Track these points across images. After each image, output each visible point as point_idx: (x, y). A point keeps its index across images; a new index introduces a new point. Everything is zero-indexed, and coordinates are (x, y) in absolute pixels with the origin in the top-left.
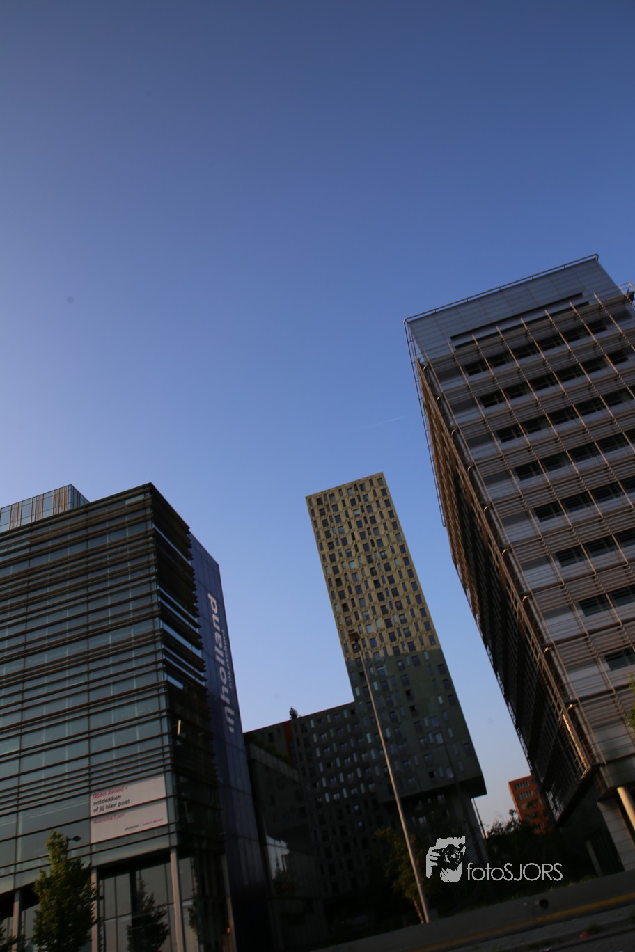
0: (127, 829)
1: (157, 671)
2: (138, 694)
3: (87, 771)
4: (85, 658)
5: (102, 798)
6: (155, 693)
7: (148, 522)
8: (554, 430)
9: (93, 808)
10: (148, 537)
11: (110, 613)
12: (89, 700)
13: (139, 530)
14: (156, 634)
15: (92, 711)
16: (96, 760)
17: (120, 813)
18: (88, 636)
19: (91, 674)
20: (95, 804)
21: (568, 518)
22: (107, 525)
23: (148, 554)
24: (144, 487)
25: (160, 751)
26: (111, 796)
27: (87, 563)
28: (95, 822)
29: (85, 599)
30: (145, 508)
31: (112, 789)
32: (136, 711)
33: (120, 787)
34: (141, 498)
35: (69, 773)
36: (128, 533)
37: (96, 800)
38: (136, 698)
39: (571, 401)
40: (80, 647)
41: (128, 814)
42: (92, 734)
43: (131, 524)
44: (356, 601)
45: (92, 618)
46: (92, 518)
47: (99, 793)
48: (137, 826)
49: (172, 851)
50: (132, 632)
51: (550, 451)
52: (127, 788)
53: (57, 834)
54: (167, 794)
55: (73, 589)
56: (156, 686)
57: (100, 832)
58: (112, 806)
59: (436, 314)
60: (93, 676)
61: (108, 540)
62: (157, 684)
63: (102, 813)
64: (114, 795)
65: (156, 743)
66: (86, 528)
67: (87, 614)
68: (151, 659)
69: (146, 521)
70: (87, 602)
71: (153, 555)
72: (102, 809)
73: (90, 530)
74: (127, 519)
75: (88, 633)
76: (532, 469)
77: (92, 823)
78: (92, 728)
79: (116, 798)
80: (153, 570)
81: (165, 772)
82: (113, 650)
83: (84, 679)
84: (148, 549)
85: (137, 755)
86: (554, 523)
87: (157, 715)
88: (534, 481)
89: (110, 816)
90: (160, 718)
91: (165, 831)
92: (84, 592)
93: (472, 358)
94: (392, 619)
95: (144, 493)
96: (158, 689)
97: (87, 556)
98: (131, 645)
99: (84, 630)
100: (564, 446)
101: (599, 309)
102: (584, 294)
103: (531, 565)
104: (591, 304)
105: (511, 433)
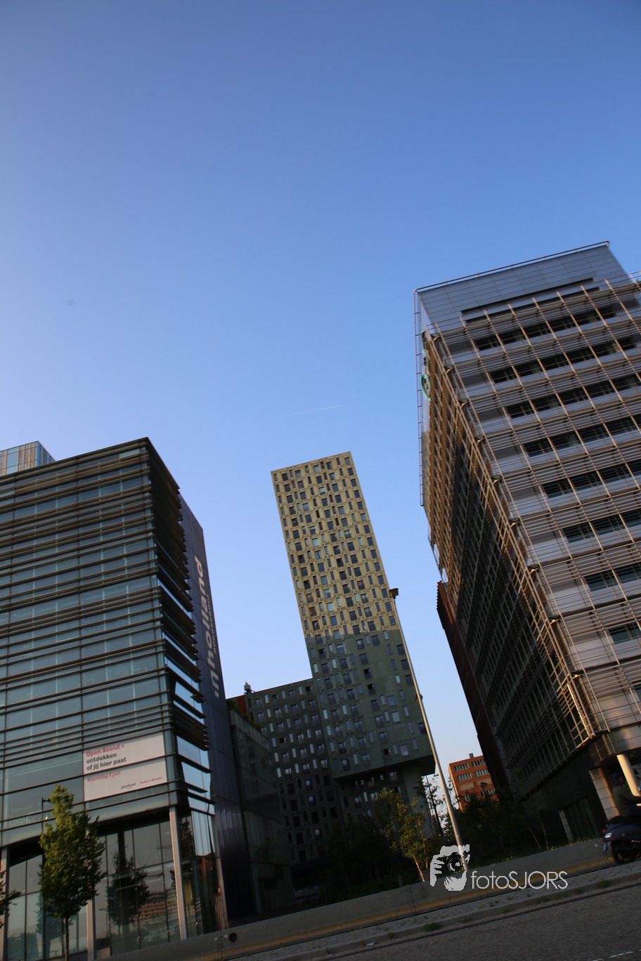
0: (123, 787)
1: (155, 629)
2: (134, 652)
3: (80, 729)
4: (77, 614)
5: (96, 756)
6: (153, 651)
7: (144, 478)
8: (564, 409)
9: (86, 765)
10: (144, 493)
11: (103, 569)
12: (81, 656)
13: (135, 485)
14: (153, 592)
15: (84, 668)
16: (88, 718)
17: (116, 772)
18: (79, 592)
19: (83, 631)
20: (88, 762)
21: (576, 496)
22: (99, 478)
23: (144, 510)
24: (140, 441)
25: (159, 710)
26: (105, 754)
27: (78, 516)
28: (89, 780)
29: (76, 553)
30: (141, 463)
31: (107, 747)
32: (133, 669)
33: (116, 745)
34: (136, 452)
35: (59, 730)
36: (122, 488)
37: (90, 758)
38: (132, 656)
39: (581, 382)
40: (71, 603)
41: (124, 772)
42: (84, 691)
43: (126, 480)
44: (318, 578)
45: (83, 573)
46: (82, 471)
47: (93, 750)
48: (134, 784)
49: (171, 810)
50: (127, 589)
51: (559, 429)
52: (123, 746)
53: (61, 789)
54: (166, 753)
55: (62, 543)
56: (154, 644)
57: (94, 790)
58: (107, 764)
59: (445, 287)
60: (84, 633)
61: (100, 494)
62: (155, 642)
63: (96, 770)
64: (109, 753)
65: (155, 702)
66: (77, 480)
67: (78, 568)
68: (149, 617)
69: (142, 476)
70: (79, 556)
71: (149, 511)
72: (96, 766)
73: (81, 483)
74: (121, 473)
75: (79, 588)
76: (541, 447)
77: (86, 781)
78: (84, 685)
79: (111, 756)
80: (150, 527)
81: (163, 731)
82: (106, 606)
83: (75, 635)
84: (144, 505)
85: (133, 713)
86: (562, 500)
87: (156, 674)
88: (542, 458)
89: (105, 774)
90: (159, 677)
91: (164, 789)
92: (74, 546)
93: (483, 334)
94: (353, 599)
95: (139, 447)
96: (156, 647)
97: (78, 510)
98: (126, 602)
99: (75, 585)
100: (574, 426)
101: (610, 295)
102: (595, 279)
103: (541, 539)
104: (601, 290)
105: (520, 410)
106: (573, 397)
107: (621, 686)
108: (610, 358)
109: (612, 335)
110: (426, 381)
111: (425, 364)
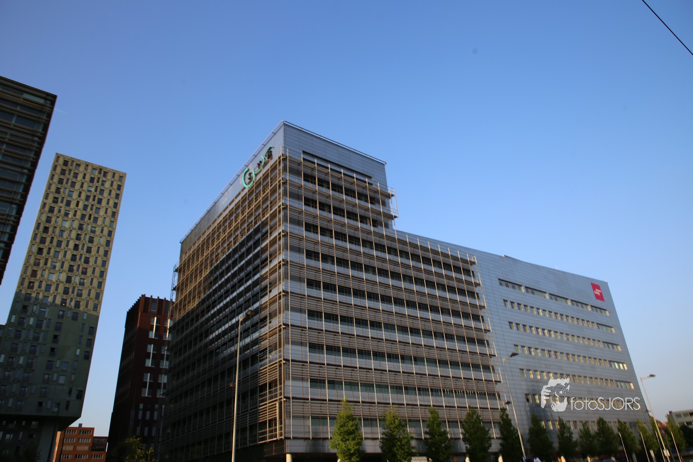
8: (334, 241)
21: (322, 294)
34: (42, 101)
39: (347, 231)
43: (21, 116)
44: (52, 251)
51: (327, 251)
59: (300, 130)
74: (18, 109)
76: (314, 256)
86: (313, 292)
88: (314, 263)
93: (309, 172)
94: (73, 279)
101: (376, 192)
102: (373, 179)
103: (294, 309)
104: (374, 186)
105: (310, 228)
107: (303, 414)
108: (364, 226)
109: (370, 215)
110: (250, 174)
111: (259, 165)
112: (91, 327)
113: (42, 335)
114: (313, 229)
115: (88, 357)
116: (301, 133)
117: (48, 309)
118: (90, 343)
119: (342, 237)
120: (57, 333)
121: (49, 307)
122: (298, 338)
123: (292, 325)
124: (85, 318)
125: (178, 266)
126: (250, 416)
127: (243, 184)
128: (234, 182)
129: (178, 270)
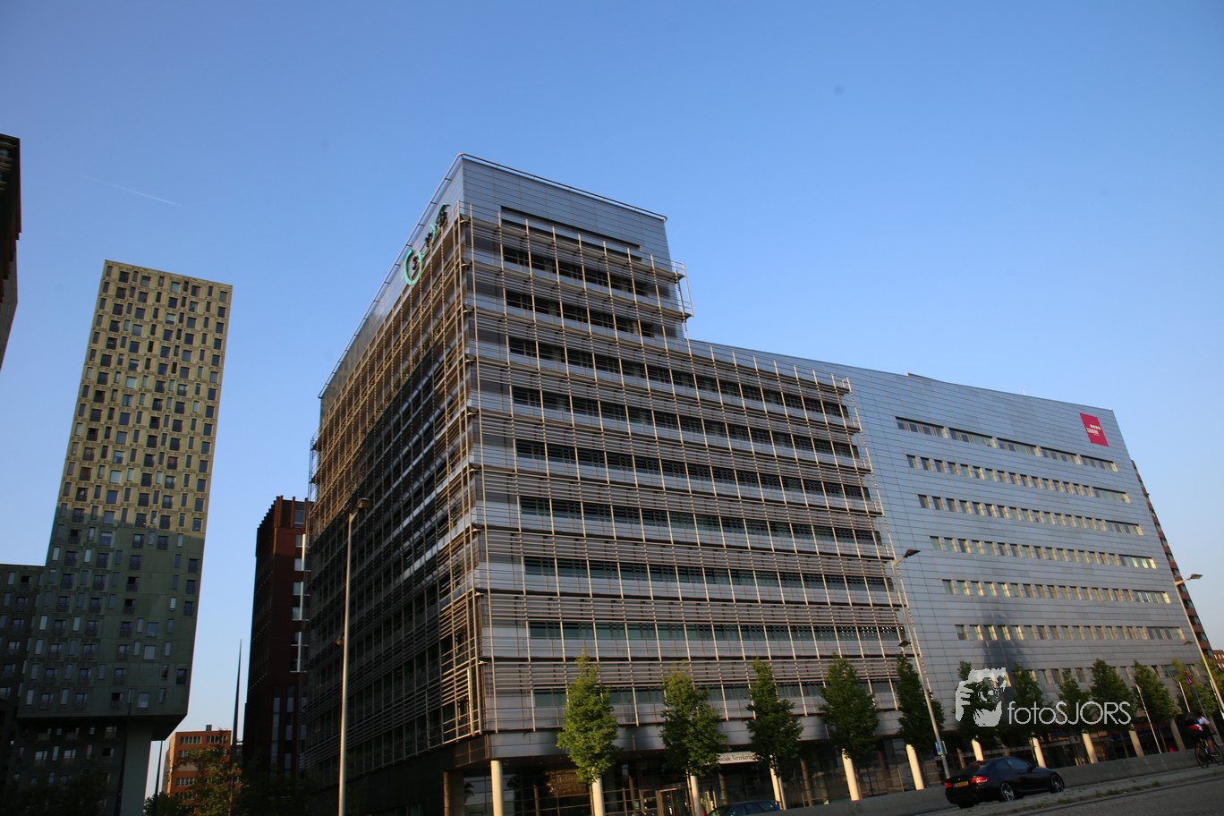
8: (567, 368)
21: (547, 465)
39: (592, 348)
44: (113, 432)
51: (555, 387)
59: (493, 168)
76: (528, 397)
86: (530, 464)
88: (527, 410)
93: (515, 244)
94: (153, 478)
100: (570, 390)
101: (649, 272)
102: (641, 249)
103: (492, 497)
104: (643, 262)
105: (522, 347)
106: (578, 358)
107: (521, 686)
108: (627, 336)
109: (638, 314)
110: (416, 259)
111: (428, 240)
112: (191, 560)
113: (107, 578)
114: (528, 348)
115: (190, 609)
116: (497, 175)
117: (114, 532)
118: (193, 587)
119: (584, 360)
120: (133, 574)
121: (116, 529)
122: (505, 549)
123: (489, 527)
124: (180, 544)
125: (316, 439)
126: (429, 695)
127: (406, 280)
128: (392, 279)
129: (318, 447)
